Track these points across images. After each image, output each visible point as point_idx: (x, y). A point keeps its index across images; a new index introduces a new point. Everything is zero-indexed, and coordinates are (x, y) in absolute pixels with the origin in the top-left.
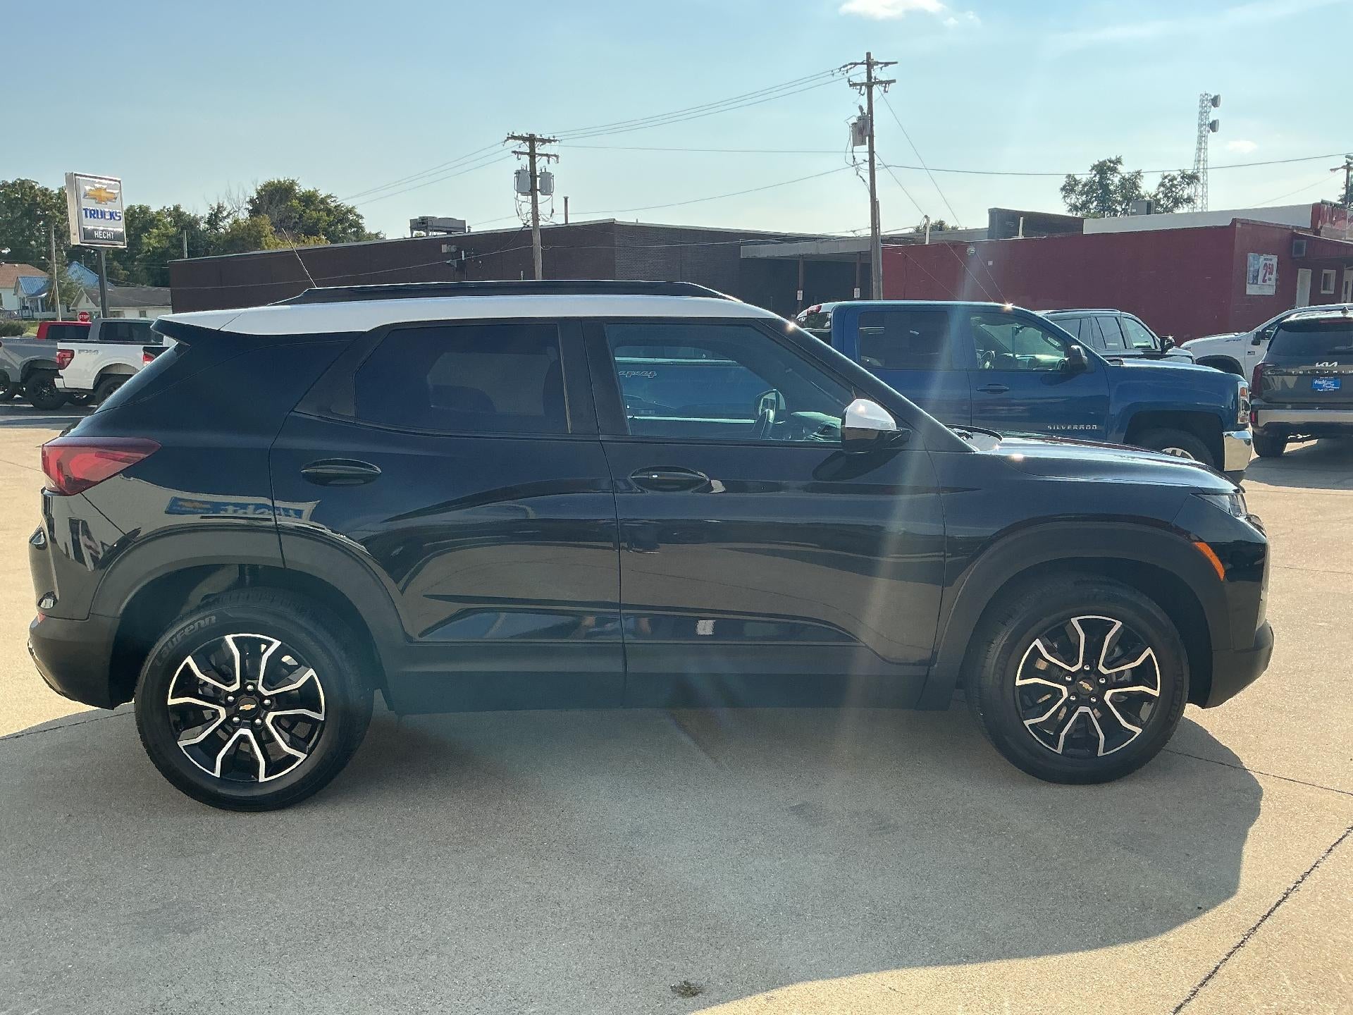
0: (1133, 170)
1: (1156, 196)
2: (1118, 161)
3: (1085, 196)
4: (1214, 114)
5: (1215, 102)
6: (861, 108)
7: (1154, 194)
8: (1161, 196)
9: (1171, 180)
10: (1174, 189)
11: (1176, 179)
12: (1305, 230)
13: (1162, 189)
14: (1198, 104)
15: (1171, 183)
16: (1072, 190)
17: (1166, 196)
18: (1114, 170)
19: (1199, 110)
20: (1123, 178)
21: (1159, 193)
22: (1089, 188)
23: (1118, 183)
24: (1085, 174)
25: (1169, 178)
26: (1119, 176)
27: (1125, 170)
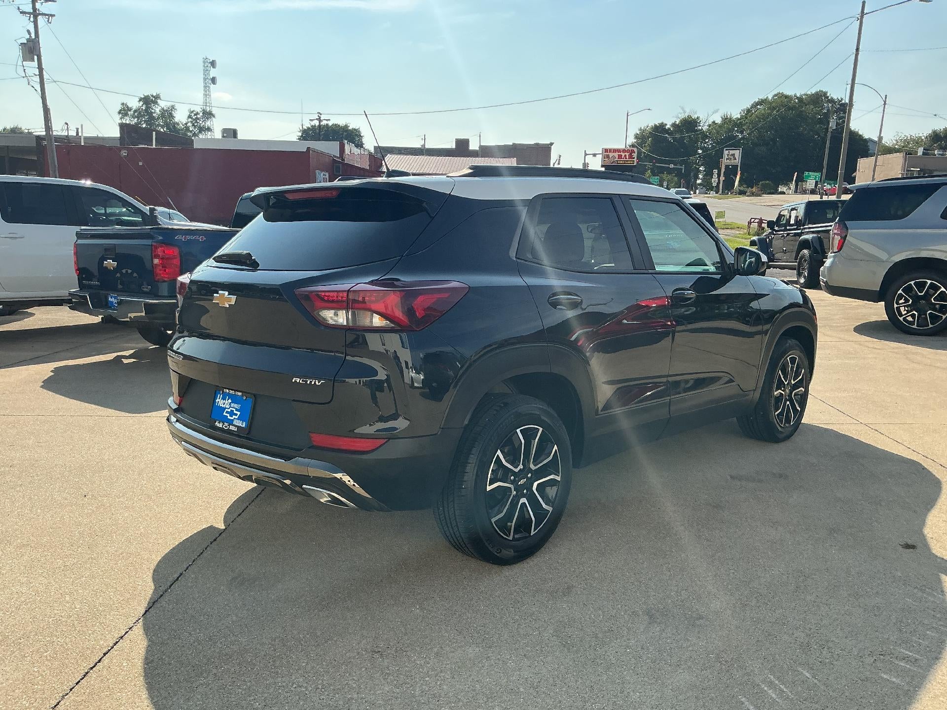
0: (169, 104)
1: (186, 124)
2: (157, 97)
3: (136, 119)
4: (213, 73)
5: (213, 64)
6: (29, 32)
7: (185, 122)
8: (190, 124)
9: (195, 115)
10: (198, 121)
11: (199, 114)
12: (337, 157)
13: (190, 120)
14: (202, 64)
15: (196, 116)
16: (126, 115)
17: (193, 125)
18: (156, 103)
19: (202, 68)
20: (163, 109)
21: (188, 122)
22: (138, 113)
23: (159, 113)
24: (134, 104)
25: (195, 113)
26: (160, 108)
27: (163, 104)
